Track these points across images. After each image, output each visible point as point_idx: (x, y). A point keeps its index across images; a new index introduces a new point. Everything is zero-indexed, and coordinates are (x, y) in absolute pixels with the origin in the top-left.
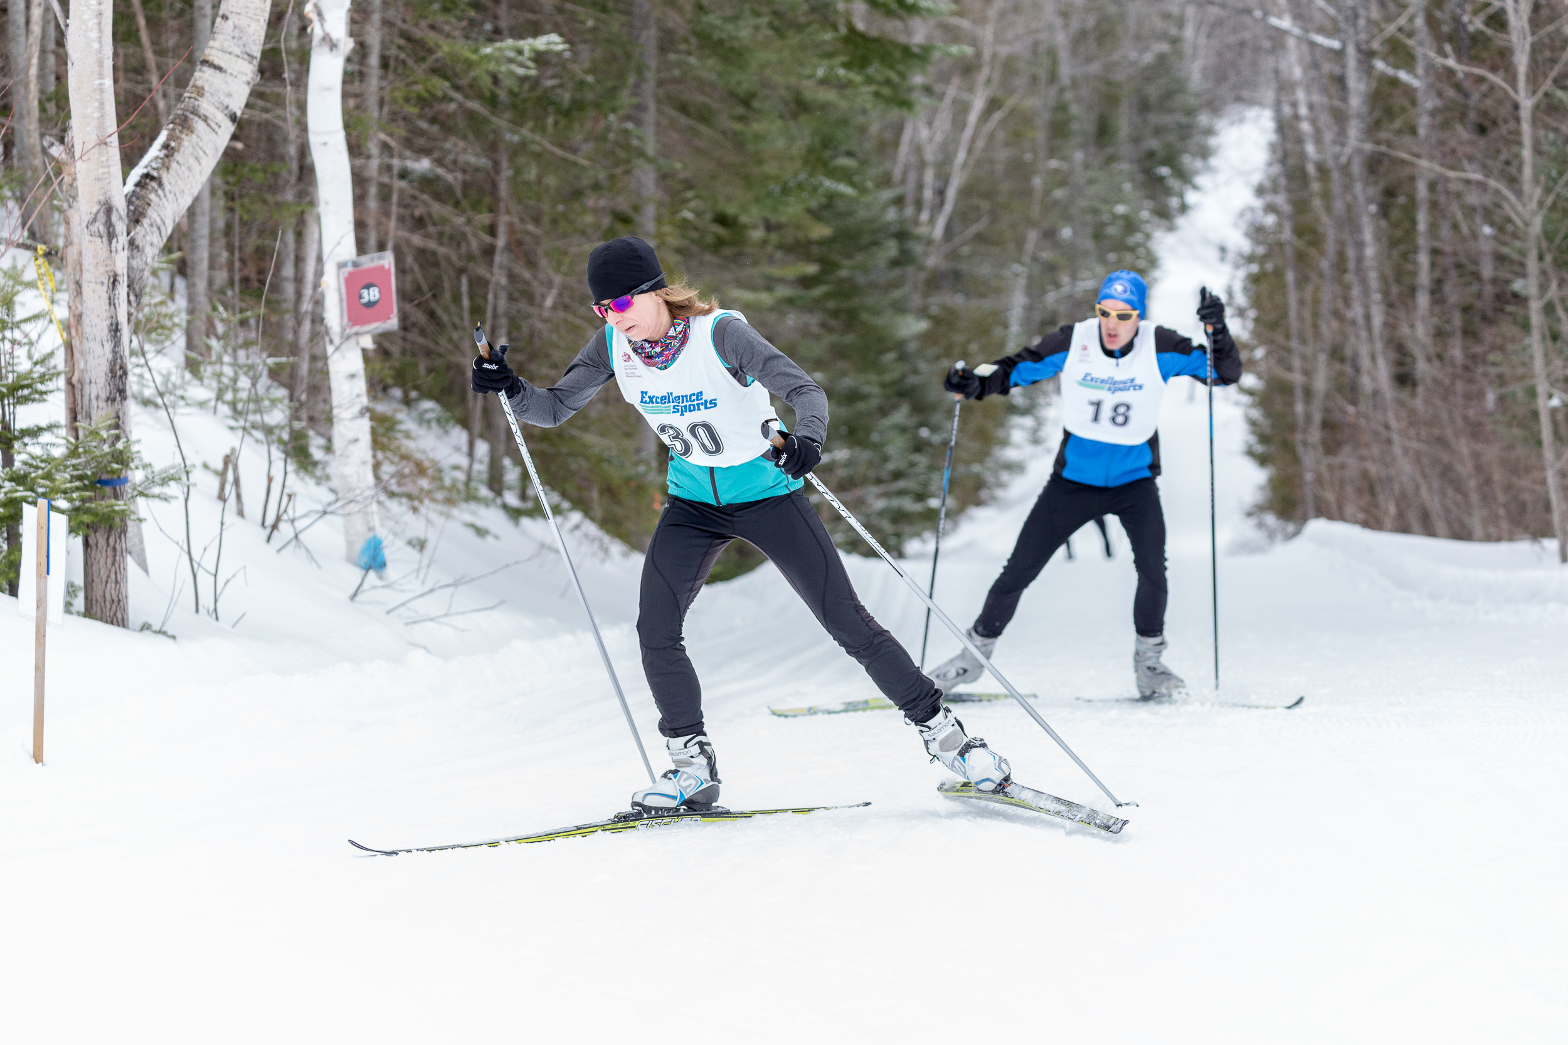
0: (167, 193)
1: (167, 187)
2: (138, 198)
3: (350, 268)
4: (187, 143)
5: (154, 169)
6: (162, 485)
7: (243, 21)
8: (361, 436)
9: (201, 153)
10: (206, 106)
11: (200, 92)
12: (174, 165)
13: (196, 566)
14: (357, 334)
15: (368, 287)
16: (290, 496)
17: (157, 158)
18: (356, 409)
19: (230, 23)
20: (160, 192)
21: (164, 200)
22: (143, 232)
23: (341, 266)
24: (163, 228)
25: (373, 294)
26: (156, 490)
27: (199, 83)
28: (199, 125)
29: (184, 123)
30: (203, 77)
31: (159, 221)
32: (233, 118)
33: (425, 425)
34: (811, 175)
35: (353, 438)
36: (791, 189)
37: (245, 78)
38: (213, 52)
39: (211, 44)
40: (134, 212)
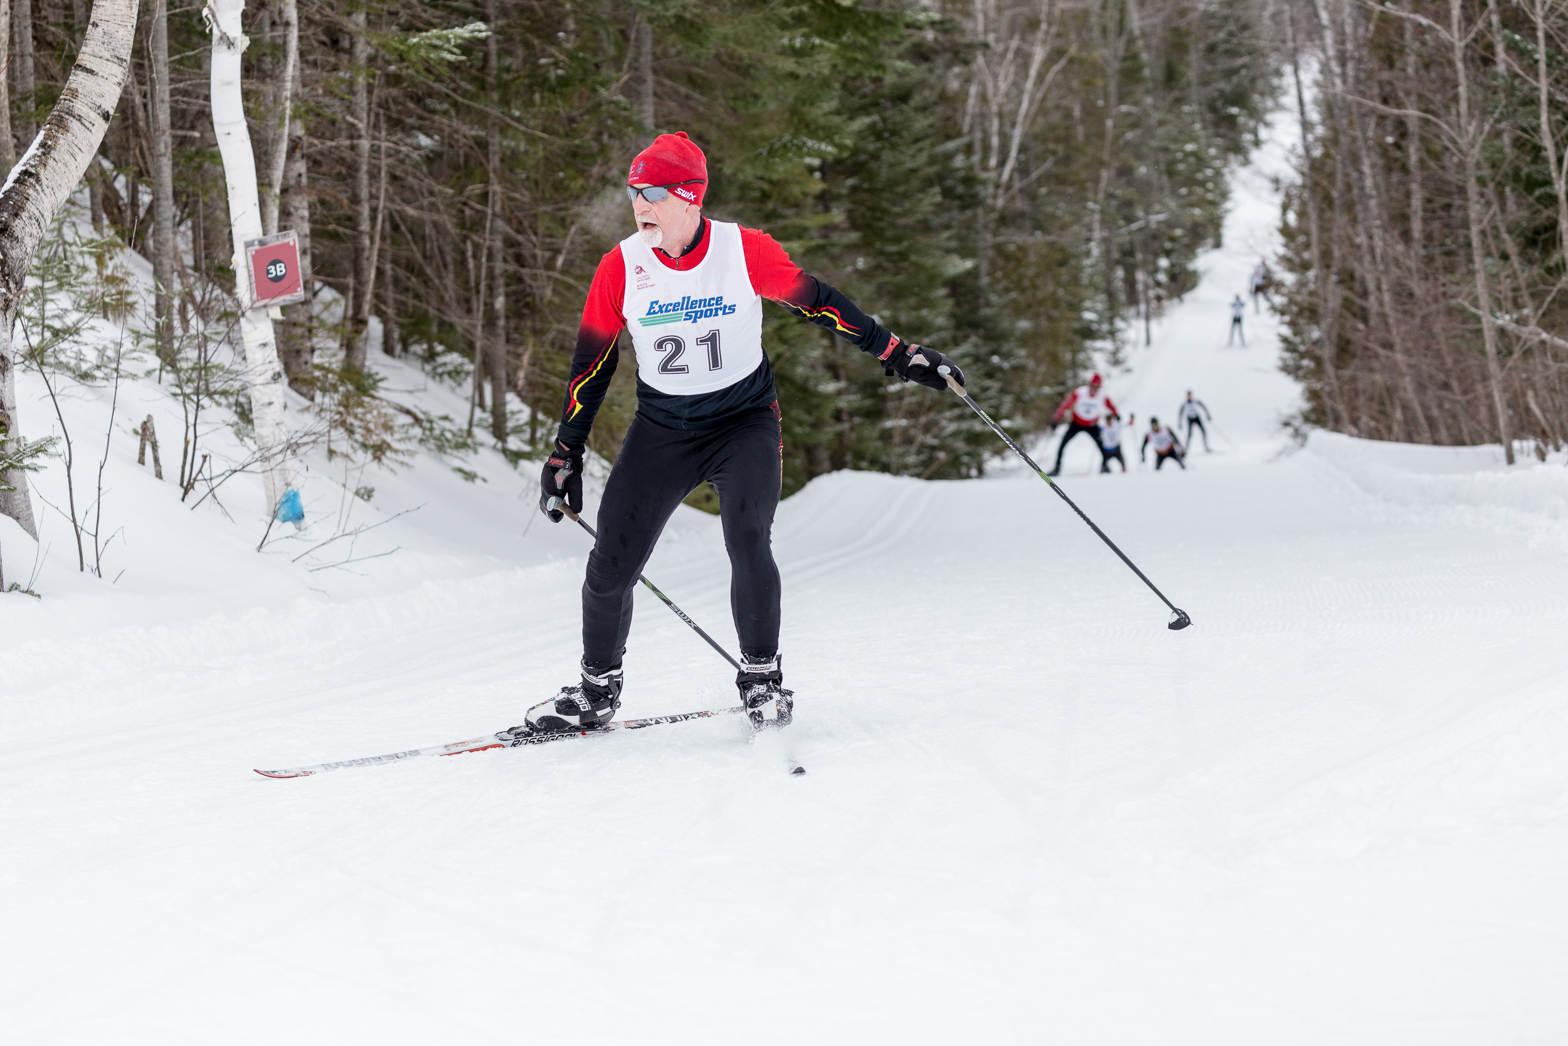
0: (45, 188)
1: (45, 182)
2: (17, 194)
3: (257, 247)
4: (63, 141)
5: (32, 166)
7: (111, 28)
8: (274, 399)
9: (77, 150)
10: (79, 107)
11: (74, 94)
12: (51, 162)
13: (79, 529)
14: (265, 306)
15: (274, 263)
16: (205, 457)
17: (35, 156)
18: (269, 374)
19: (100, 29)
20: (38, 187)
21: (42, 194)
22: (22, 224)
23: (248, 245)
24: (42, 220)
25: (280, 269)
27: (73, 86)
28: (74, 125)
29: (60, 124)
30: (77, 79)
31: (38, 214)
32: (106, 116)
33: (438, 378)
34: (795, 135)
35: (267, 400)
36: (777, 151)
37: (115, 80)
38: (85, 57)
39: (84, 49)
40: (13, 206)
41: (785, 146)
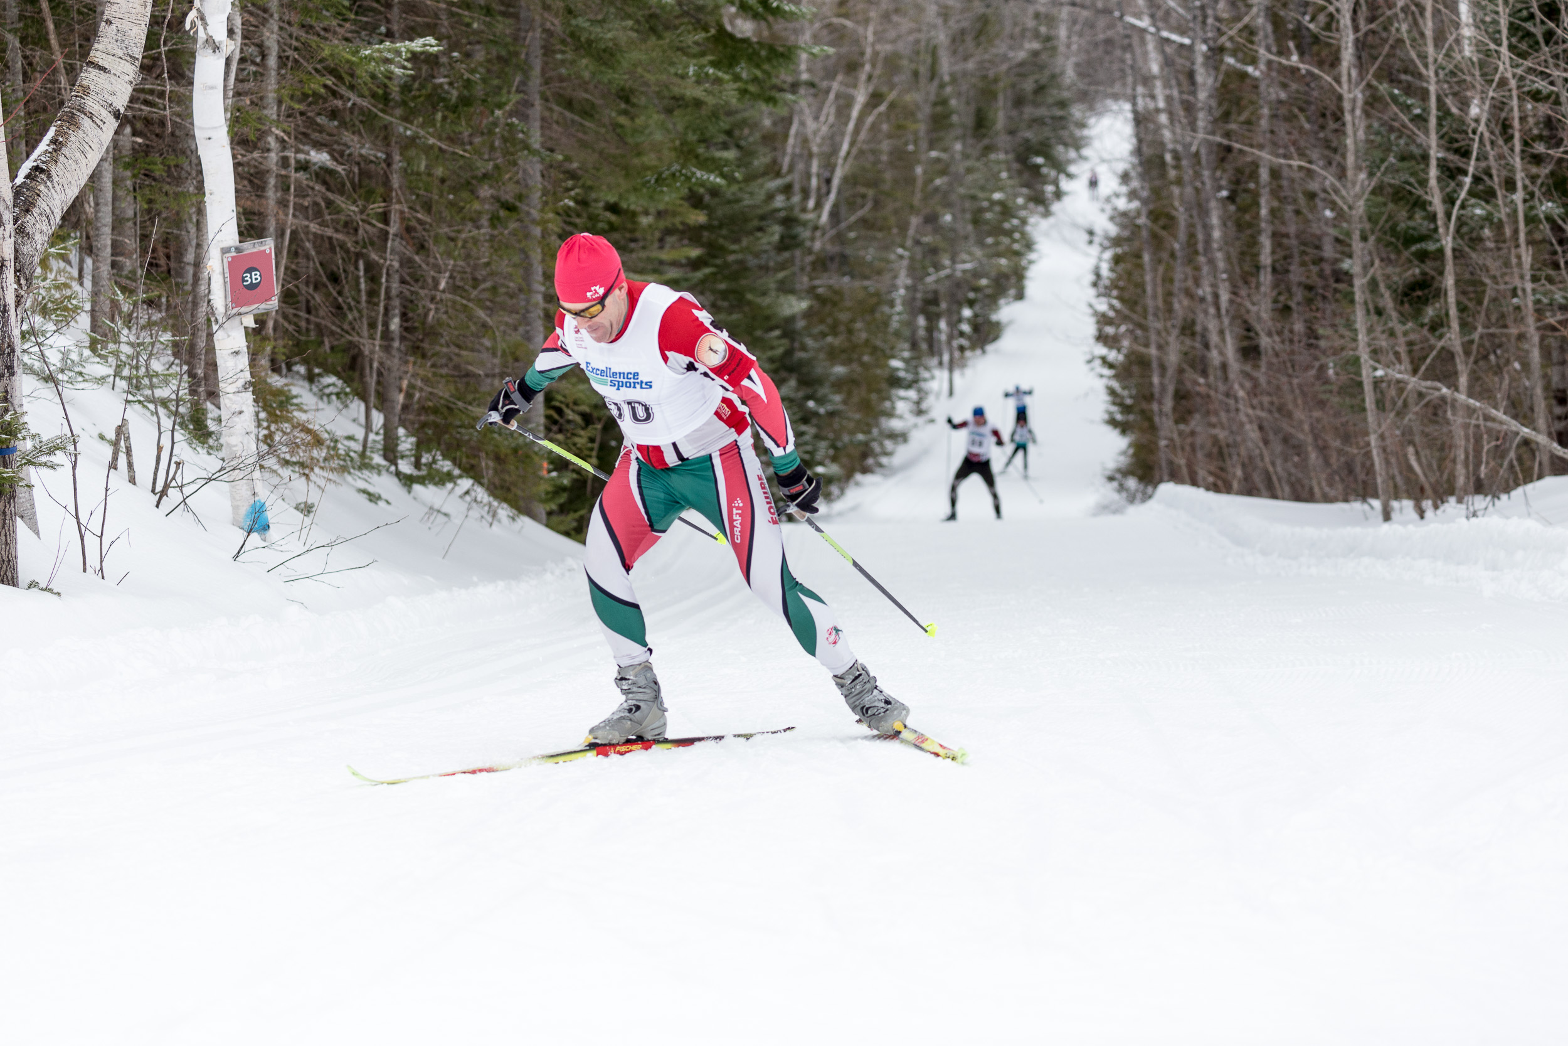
0: (56, 184)
1: (56, 179)
2: (28, 190)
3: (234, 254)
4: (74, 138)
5: (43, 162)
6: (49, 454)
7: (125, 25)
8: (244, 409)
9: (87, 148)
10: (91, 104)
11: (86, 91)
12: (62, 159)
13: (83, 529)
14: (239, 314)
15: (250, 270)
16: (178, 464)
17: (46, 152)
18: (240, 383)
19: (113, 27)
20: (49, 183)
21: (52, 190)
22: (33, 221)
23: (225, 251)
24: (52, 217)
25: (256, 277)
26: (43, 459)
27: (85, 83)
28: (86, 122)
29: (72, 121)
30: (89, 76)
31: (48, 211)
32: (117, 115)
33: (325, 398)
34: (683, 166)
35: (238, 410)
36: (665, 179)
37: (127, 78)
38: (98, 54)
39: (96, 46)
40: (24, 202)
41: (673, 175)
